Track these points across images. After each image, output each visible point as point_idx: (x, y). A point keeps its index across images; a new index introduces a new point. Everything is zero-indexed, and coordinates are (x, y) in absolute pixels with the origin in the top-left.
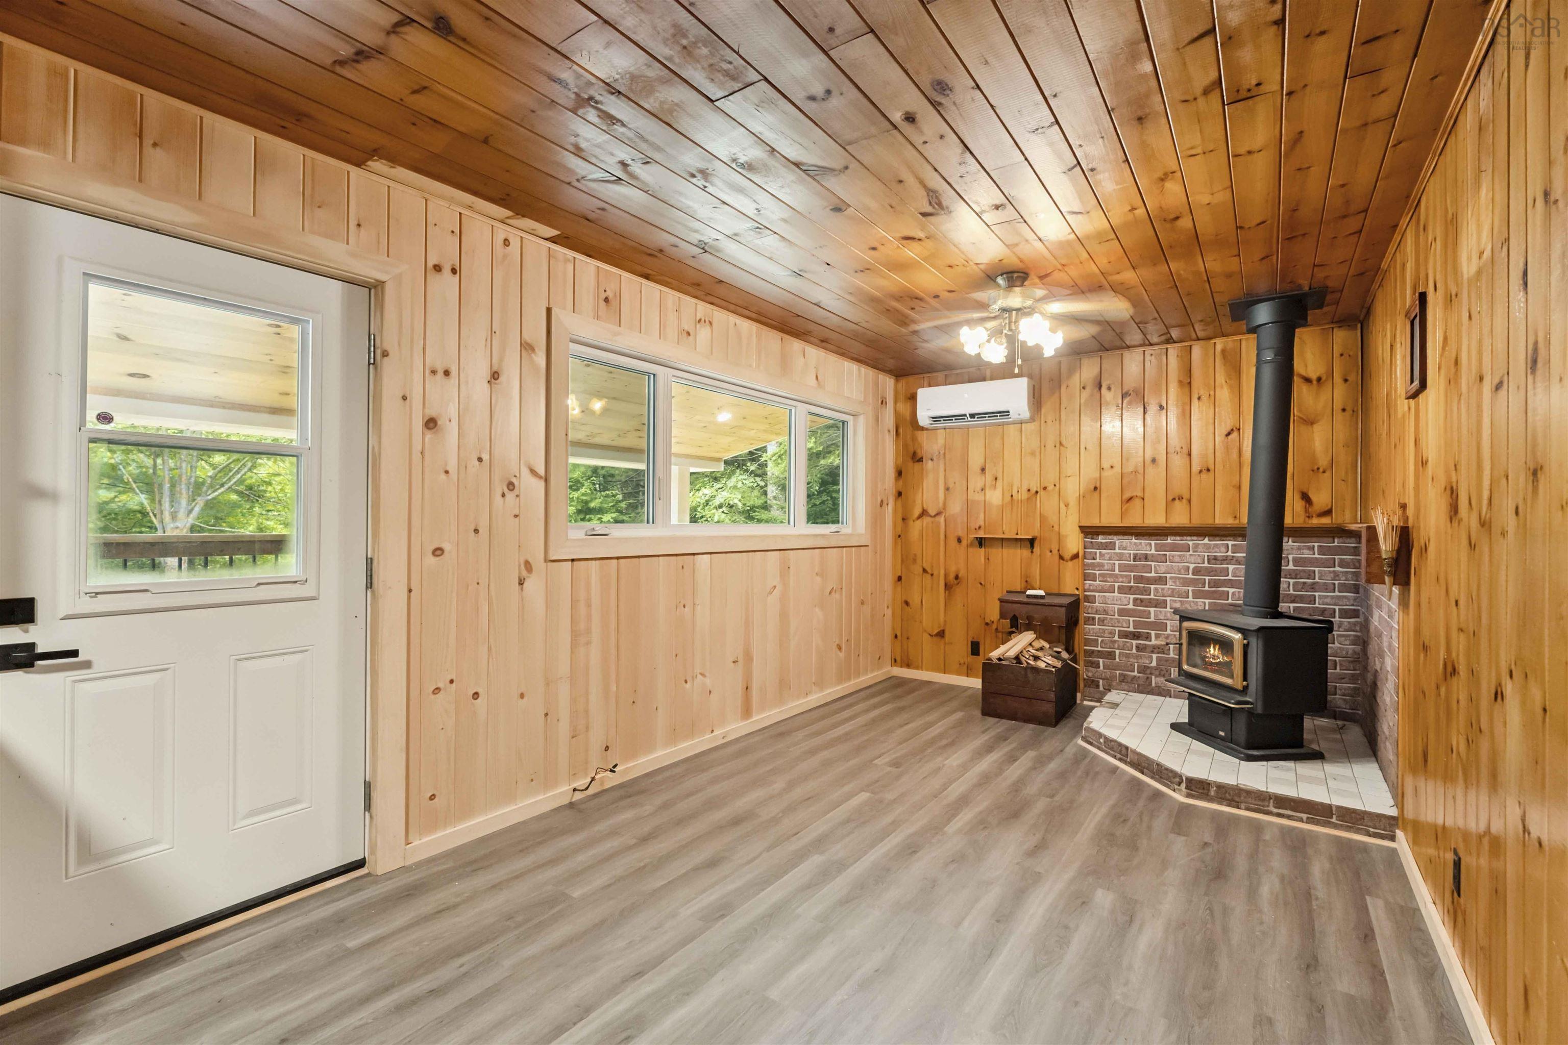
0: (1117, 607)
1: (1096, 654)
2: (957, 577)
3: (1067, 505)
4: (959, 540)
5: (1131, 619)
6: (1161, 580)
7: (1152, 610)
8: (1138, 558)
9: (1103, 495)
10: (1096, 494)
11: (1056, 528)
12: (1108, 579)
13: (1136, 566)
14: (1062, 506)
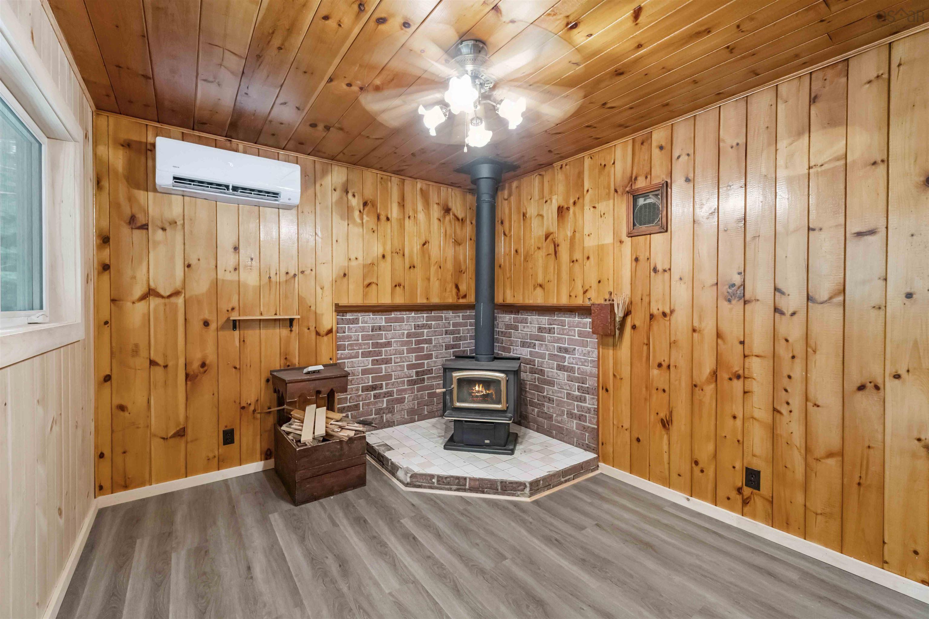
0: (360, 368)
1: (346, 409)
2: (203, 365)
3: (322, 288)
4: (206, 324)
5: (370, 376)
6: (389, 344)
7: (383, 366)
8: (374, 329)
9: (351, 280)
10: (346, 279)
11: (313, 308)
12: (355, 348)
13: (373, 335)
14: (318, 289)
